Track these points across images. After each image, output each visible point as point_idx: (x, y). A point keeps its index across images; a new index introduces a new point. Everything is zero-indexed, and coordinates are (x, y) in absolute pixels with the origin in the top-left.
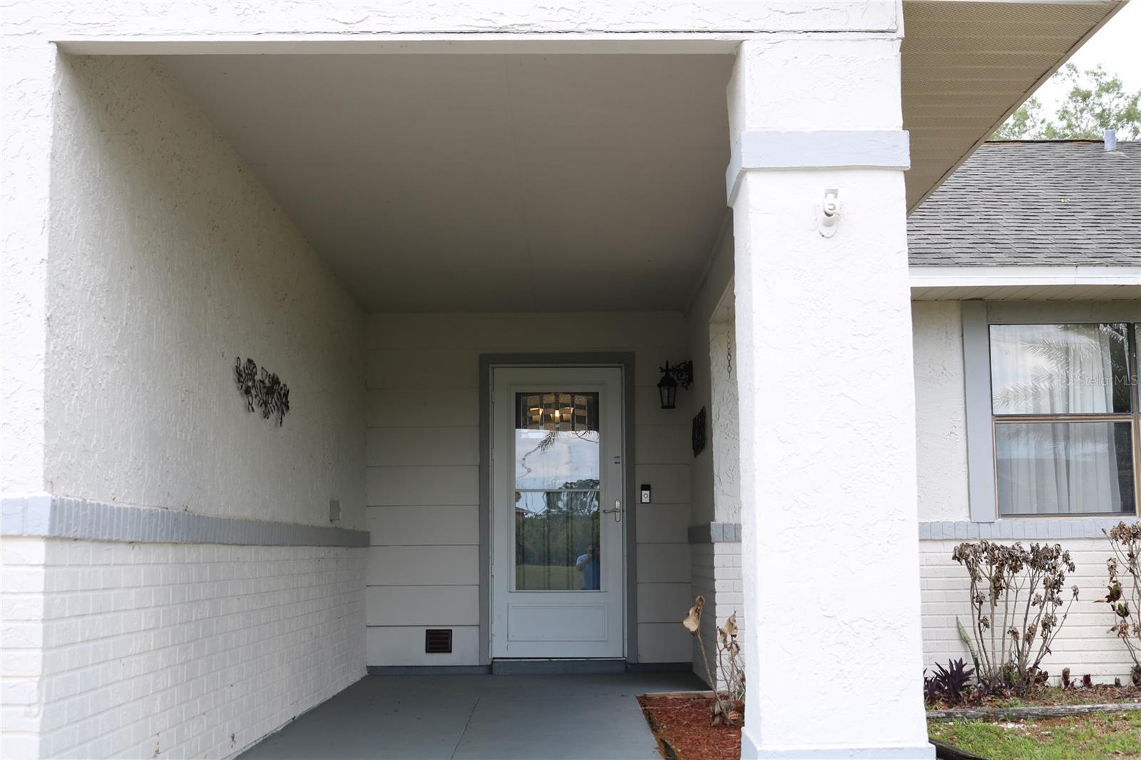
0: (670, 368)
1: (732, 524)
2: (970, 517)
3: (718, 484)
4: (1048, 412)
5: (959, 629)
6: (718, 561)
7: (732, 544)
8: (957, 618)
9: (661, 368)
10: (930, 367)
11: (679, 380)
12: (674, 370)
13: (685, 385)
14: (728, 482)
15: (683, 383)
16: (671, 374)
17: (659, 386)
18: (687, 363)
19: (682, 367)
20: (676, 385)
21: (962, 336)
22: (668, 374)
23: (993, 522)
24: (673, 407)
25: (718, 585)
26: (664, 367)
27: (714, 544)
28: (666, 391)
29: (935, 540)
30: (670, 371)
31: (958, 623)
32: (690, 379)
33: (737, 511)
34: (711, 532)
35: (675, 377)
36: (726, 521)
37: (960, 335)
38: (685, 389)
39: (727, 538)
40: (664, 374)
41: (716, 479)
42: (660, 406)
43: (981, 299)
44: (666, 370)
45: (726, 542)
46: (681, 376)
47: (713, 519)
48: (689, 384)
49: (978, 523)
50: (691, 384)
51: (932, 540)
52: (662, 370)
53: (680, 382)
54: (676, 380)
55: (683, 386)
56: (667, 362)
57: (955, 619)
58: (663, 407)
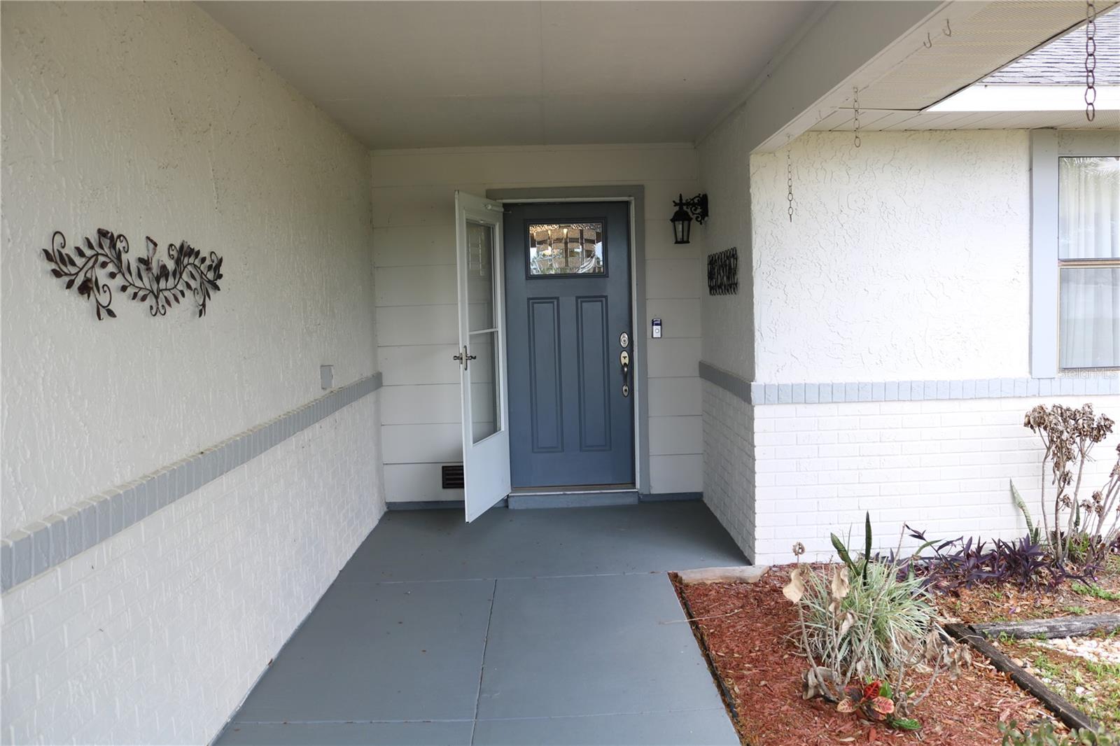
0: (684, 201)
1: (774, 385)
2: (1031, 373)
3: (759, 340)
4: (1109, 256)
5: (1013, 494)
6: (758, 425)
7: (775, 406)
8: (1011, 481)
9: (674, 202)
10: (993, 205)
11: (693, 214)
12: (688, 204)
13: (699, 219)
14: (770, 337)
15: (698, 217)
16: (685, 208)
17: (673, 220)
18: (701, 196)
19: (696, 201)
20: (690, 219)
21: (1031, 170)
22: (681, 208)
23: (1054, 378)
24: (688, 242)
25: (758, 452)
26: (678, 201)
27: (754, 406)
28: (681, 226)
29: (993, 398)
30: (684, 204)
31: (1012, 487)
32: (705, 213)
33: (780, 370)
34: (752, 393)
35: (689, 211)
36: (767, 382)
37: (1028, 169)
38: (699, 223)
39: (769, 401)
40: (677, 208)
41: (757, 334)
42: (674, 241)
43: (1052, 128)
44: (680, 204)
45: (768, 404)
46: (695, 210)
47: (752, 378)
48: (703, 218)
49: (1039, 379)
50: (706, 218)
51: (989, 398)
52: (676, 204)
53: (694, 217)
54: (690, 214)
55: (697, 221)
56: (681, 195)
57: (1009, 482)
58: (677, 242)
